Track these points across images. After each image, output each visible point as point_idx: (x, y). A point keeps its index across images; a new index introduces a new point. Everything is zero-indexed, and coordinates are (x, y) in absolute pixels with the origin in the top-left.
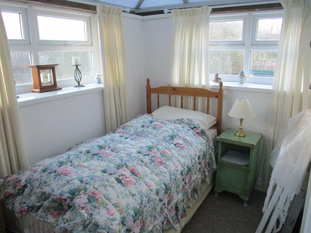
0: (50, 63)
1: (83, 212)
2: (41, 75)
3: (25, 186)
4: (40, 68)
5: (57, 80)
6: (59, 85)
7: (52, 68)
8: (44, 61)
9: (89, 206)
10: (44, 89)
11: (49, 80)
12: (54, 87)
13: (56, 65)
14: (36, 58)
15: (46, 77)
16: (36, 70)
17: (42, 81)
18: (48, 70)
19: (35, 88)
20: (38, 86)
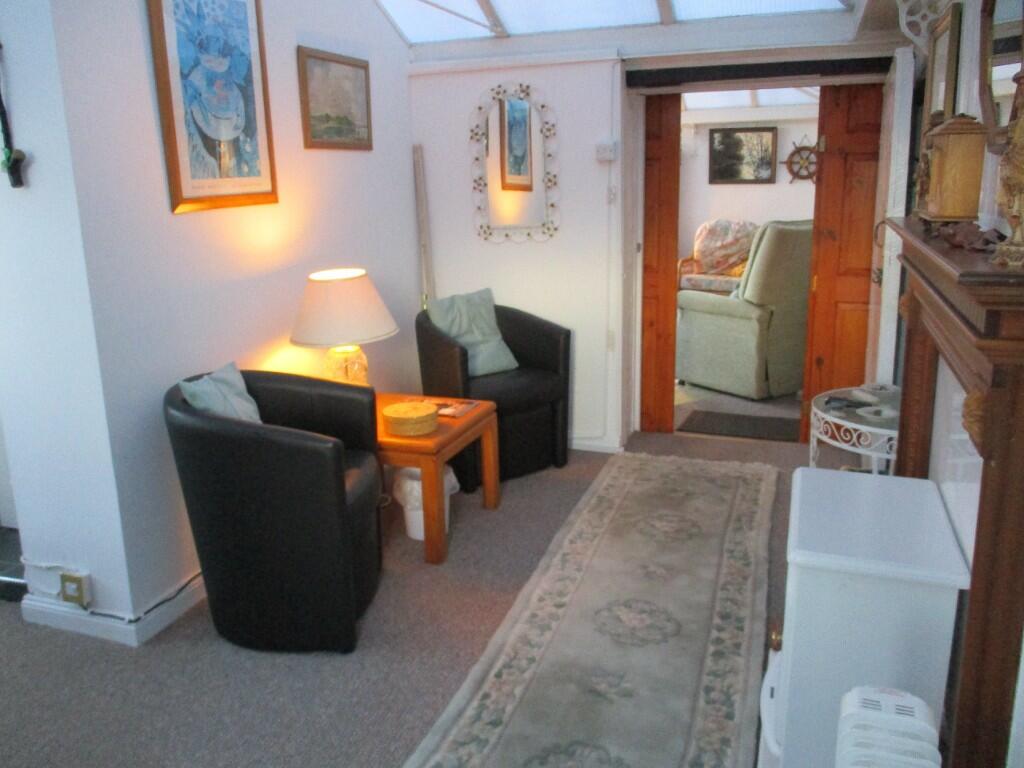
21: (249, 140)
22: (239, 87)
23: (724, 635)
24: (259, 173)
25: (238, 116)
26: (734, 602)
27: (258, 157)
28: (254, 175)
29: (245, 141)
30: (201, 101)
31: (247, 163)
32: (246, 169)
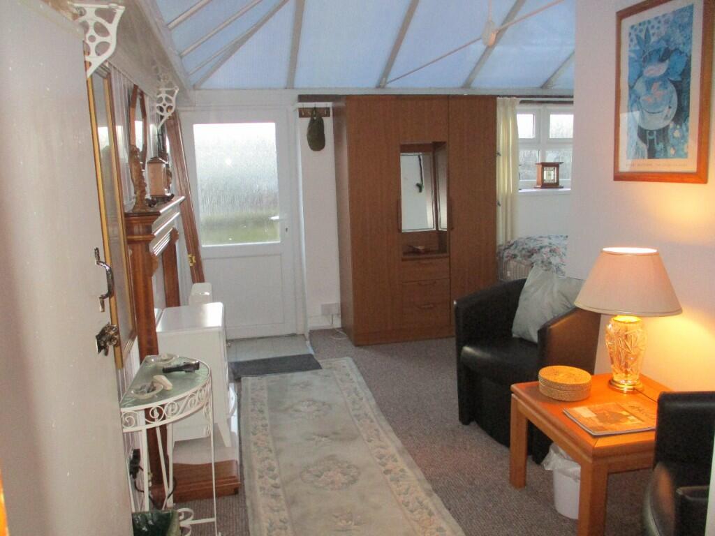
0: (557, 161)
1: (544, 256)
2: (545, 172)
3: (513, 244)
4: (545, 165)
5: (560, 180)
6: (560, 184)
7: (556, 165)
8: (550, 158)
9: (549, 254)
10: (545, 185)
11: (552, 178)
12: (556, 185)
13: (561, 163)
14: (544, 156)
15: (550, 175)
16: (541, 166)
17: (545, 178)
18: (553, 168)
19: (538, 184)
20: (541, 183)
21: (678, 127)
22: (675, 83)
23: (272, 481)
24: (686, 155)
25: (670, 107)
26: (272, 510)
27: (686, 141)
28: (681, 156)
29: (675, 129)
30: (639, 103)
31: (673, 146)
32: (672, 151)
